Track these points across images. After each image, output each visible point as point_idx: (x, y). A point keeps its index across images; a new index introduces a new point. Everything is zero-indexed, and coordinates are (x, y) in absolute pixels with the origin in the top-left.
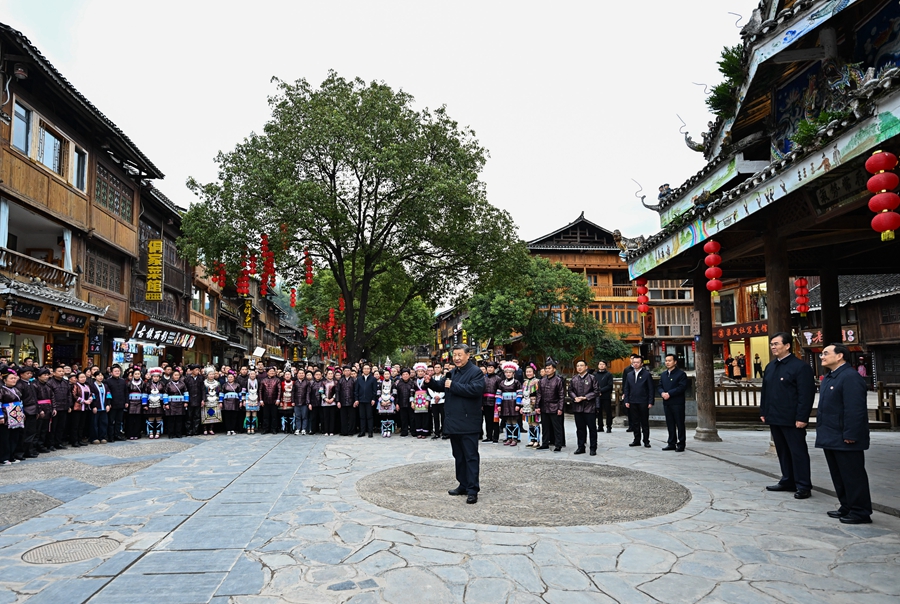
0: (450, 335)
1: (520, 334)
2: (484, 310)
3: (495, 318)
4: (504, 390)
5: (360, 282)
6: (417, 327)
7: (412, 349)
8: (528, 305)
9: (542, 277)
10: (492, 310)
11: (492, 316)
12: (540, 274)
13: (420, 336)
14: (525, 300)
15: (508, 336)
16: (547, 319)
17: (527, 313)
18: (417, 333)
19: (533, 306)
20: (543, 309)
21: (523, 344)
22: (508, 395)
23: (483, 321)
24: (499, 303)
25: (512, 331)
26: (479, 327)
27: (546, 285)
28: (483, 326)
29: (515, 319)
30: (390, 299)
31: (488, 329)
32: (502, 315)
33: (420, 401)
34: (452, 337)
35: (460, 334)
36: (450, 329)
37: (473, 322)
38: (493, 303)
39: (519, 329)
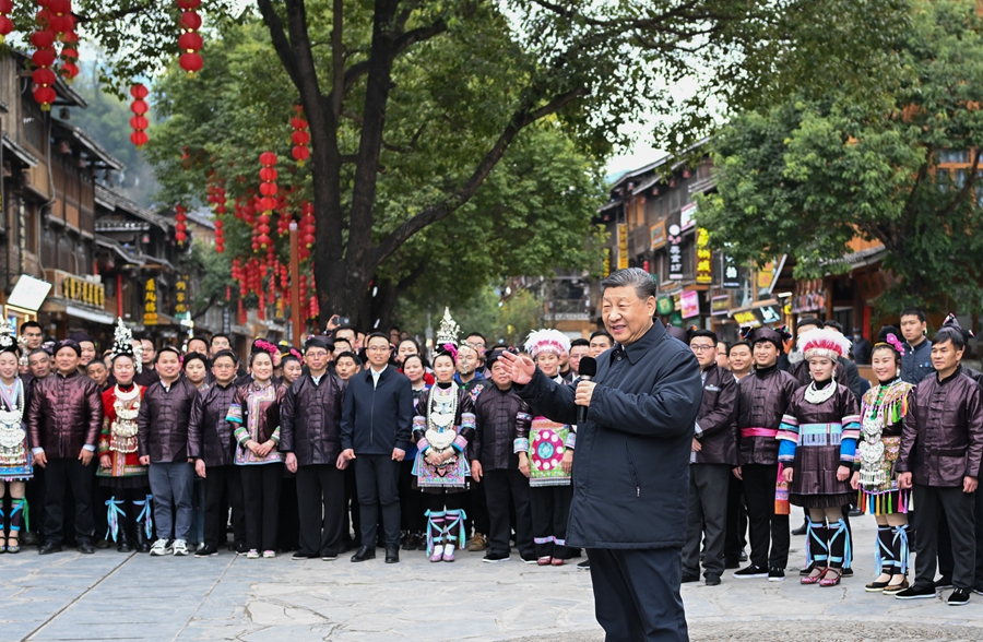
0: (656, 243)
1: (877, 246)
2: (764, 165)
3: (798, 192)
4: (802, 418)
5: (359, 68)
6: (549, 217)
7: (535, 290)
8: (902, 149)
9: (952, 59)
10: (791, 167)
11: (791, 184)
12: (945, 51)
13: (556, 248)
14: (895, 133)
15: (840, 249)
16: (963, 196)
17: (902, 174)
18: (548, 236)
19: (920, 155)
20: (954, 163)
21: (885, 274)
22: (815, 433)
23: (760, 199)
24: (811, 143)
25: (850, 233)
26: (747, 219)
27: (963, 86)
28: (758, 217)
29: (862, 195)
30: (458, 125)
31: (774, 226)
32: (820, 181)
33: (546, 451)
34: (663, 252)
35: (688, 240)
36: (658, 226)
37: (730, 204)
38: (795, 141)
39: (878, 228)
